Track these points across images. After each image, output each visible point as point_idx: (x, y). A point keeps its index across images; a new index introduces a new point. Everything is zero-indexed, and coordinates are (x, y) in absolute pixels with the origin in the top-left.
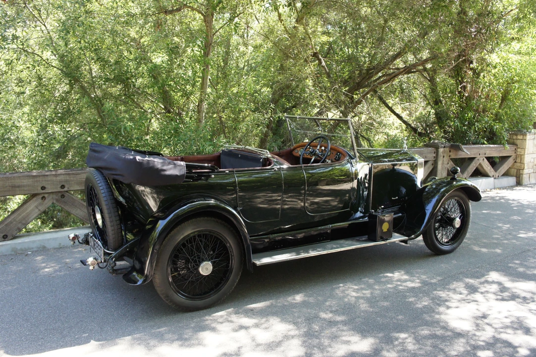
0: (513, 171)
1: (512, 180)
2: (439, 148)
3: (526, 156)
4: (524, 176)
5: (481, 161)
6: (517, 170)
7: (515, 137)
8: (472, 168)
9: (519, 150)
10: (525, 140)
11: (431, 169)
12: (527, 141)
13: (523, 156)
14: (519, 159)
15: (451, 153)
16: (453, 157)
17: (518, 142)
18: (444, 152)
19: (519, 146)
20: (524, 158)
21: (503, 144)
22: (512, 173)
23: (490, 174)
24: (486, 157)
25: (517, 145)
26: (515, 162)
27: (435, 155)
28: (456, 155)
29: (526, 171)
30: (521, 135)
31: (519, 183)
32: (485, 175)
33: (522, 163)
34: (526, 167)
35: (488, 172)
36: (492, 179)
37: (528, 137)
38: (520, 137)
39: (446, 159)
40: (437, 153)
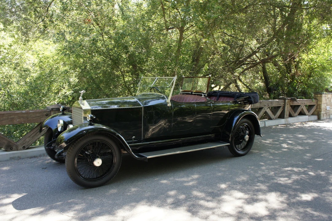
0: (316, 113)
1: (315, 117)
2: (286, 100)
3: (322, 105)
4: (321, 115)
5: (303, 107)
6: (318, 112)
7: (316, 96)
8: (299, 110)
9: (318, 102)
10: (322, 97)
11: (282, 110)
12: (323, 98)
13: (320, 105)
14: (319, 106)
15: (290, 103)
16: (291, 105)
17: (318, 98)
18: (288, 102)
19: (318, 100)
20: (321, 106)
21: (312, 99)
22: (315, 114)
23: (307, 114)
24: (305, 105)
25: (317, 100)
26: (317, 108)
27: (284, 103)
28: (293, 103)
29: (322, 112)
30: (319, 94)
31: (319, 119)
32: (304, 114)
33: (320, 108)
34: (322, 111)
35: (306, 113)
36: (307, 116)
37: (323, 95)
38: (319, 96)
39: (289, 105)
40: (285, 102)
